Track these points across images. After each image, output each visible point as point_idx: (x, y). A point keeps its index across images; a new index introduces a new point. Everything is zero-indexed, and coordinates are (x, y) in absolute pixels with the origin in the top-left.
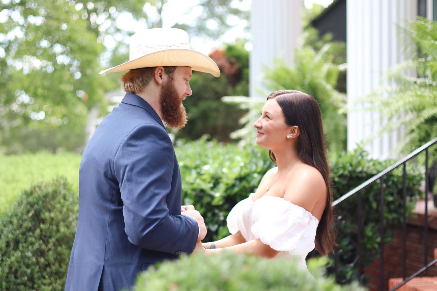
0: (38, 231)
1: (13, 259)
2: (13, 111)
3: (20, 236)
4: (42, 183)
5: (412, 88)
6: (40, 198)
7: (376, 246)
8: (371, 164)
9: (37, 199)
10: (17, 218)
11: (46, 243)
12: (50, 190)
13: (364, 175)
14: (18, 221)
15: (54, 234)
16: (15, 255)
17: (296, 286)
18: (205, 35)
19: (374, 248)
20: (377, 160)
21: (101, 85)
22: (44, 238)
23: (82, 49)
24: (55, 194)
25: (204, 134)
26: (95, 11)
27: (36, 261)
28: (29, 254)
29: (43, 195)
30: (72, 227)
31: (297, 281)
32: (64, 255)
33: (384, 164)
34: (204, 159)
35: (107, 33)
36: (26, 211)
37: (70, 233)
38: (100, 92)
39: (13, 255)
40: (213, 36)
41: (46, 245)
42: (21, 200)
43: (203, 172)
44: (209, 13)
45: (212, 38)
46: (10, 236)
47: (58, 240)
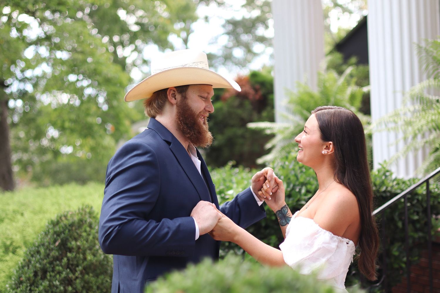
0: (65, 260)
1: (41, 288)
2: (43, 146)
3: (48, 265)
4: (68, 212)
5: (434, 106)
6: (66, 227)
7: (404, 265)
8: (395, 183)
9: (63, 228)
10: (44, 247)
11: (73, 271)
12: (76, 218)
13: (388, 194)
14: (45, 250)
15: (81, 262)
16: (43, 284)
17: (297, 290)
18: (231, 64)
19: (401, 268)
20: (401, 180)
21: (128, 116)
22: (71, 267)
23: (108, 81)
24: (81, 222)
25: (230, 161)
26: (122, 44)
27: (64, 290)
28: (57, 283)
29: (69, 224)
30: (98, 255)
31: (298, 285)
32: (91, 283)
33: (408, 183)
34: (228, 184)
35: (134, 65)
36: (53, 240)
37: (96, 261)
38: (127, 123)
39: (41, 284)
40: (240, 65)
41: (74, 274)
42: (47, 229)
43: (227, 197)
44: (235, 42)
45: (239, 66)
46: (38, 265)
47: (85, 268)
